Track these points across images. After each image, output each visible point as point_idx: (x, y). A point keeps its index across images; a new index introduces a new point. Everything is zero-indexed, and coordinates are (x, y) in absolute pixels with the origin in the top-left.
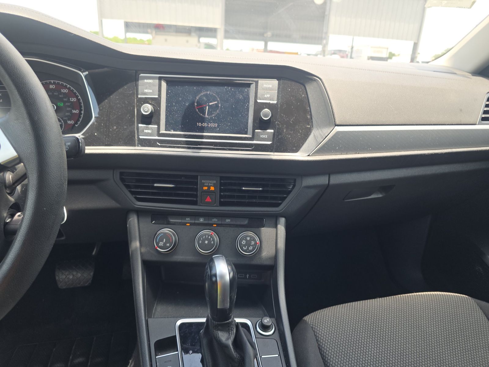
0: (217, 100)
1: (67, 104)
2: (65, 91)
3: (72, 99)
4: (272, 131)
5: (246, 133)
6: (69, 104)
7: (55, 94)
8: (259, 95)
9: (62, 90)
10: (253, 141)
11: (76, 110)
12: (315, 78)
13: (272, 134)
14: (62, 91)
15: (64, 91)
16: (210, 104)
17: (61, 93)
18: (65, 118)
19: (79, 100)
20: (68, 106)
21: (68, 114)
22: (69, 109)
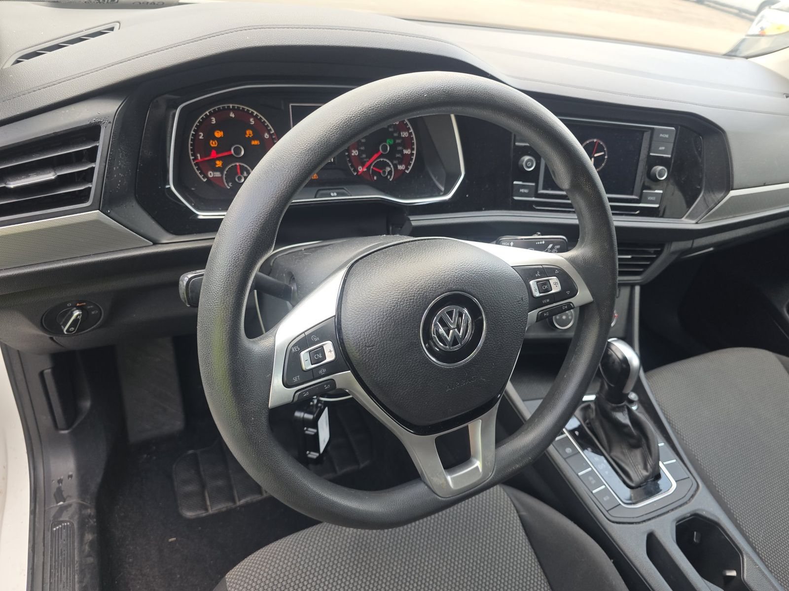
0: (604, 151)
1: (398, 141)
3: (403, 134)
4: (661, 192)
5: (632, 194)
8: (653, 148)
10: (639, 203)
11: (407, 150)
12: (720, 131)
13: (660, 196)
15: (394, 123)
16: (596, 155)
17: (391, 126)
18: (395, 162)
19: (410, 134)
20: (399, 145)
21: (398, 155)
22: (400, 148)
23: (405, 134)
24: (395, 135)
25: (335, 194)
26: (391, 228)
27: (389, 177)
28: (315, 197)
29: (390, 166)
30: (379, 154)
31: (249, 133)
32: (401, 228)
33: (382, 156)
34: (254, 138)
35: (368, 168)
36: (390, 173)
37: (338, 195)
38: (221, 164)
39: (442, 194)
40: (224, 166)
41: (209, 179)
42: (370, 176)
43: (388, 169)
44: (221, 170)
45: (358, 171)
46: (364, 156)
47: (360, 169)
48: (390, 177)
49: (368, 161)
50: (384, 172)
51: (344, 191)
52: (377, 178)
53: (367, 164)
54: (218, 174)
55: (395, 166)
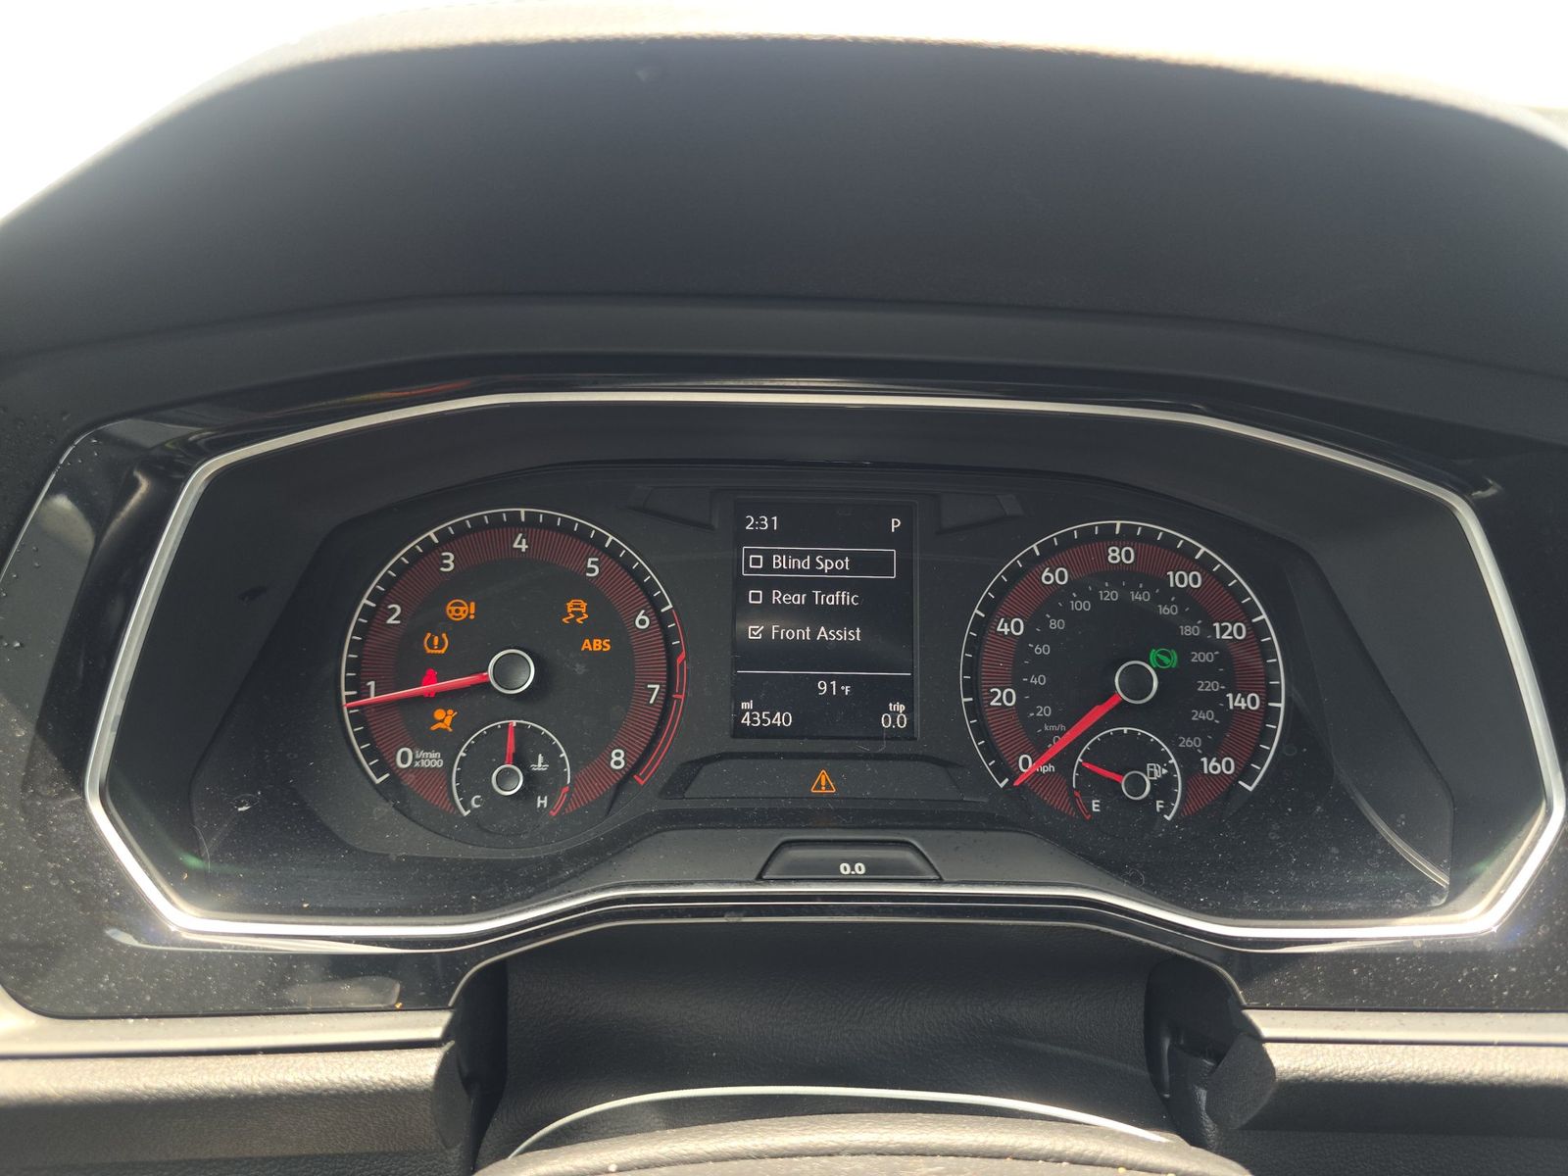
1: (1197, 657)
2: (1188, 580)
3: (1223, 630)
6: (1207, 657)
7: (1136, 597)
9: (1171, 573)
11: (1245, 696)
14: (1173, 579)
15: (1181, 579)
17: (1166, 594)
18: (1187, 743)
19: (1258, 630)
20: (1207, 672)
21: (1199, 716)
22: (1211, 686)
23: (1232, 631)
24: (1188, 630)
25: (860, 869)
26: (1167, 1044)
27: (1159, 806)
28: (760, 878)
29: (1162, 759)
30: (1112, 703)
31: (577, 609)
32: (1218, 1058)
33: (1122, 714)
34: (591, 630)
35: (1064, 761)
36: (1164, 788)
37: (875, 873)
38: (448, 720)
39: (1436, 902)
40: (462, 729)
41: (396, 777)
42: (1073, 799)
43: (1160, 772)
44: (446, 744)
45: (1013, 774)
46: (1045, 711)
47: (1027, 765)
48: (1167, 810)
49: (1061, 734)
50: (1137, 785)
51: (908, 855)
52: (1102, 806)
53: (1057, 746)
54: (433, 760)
55: (1190, 761)
